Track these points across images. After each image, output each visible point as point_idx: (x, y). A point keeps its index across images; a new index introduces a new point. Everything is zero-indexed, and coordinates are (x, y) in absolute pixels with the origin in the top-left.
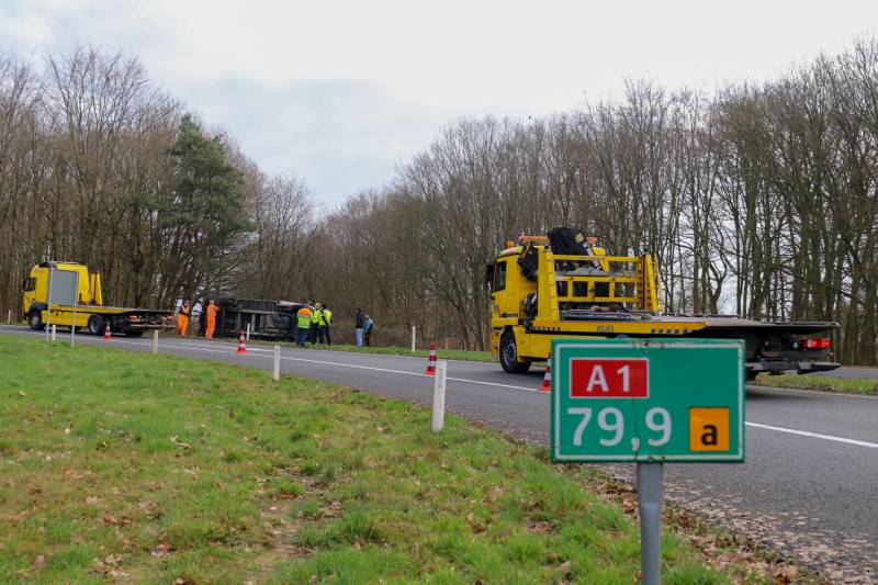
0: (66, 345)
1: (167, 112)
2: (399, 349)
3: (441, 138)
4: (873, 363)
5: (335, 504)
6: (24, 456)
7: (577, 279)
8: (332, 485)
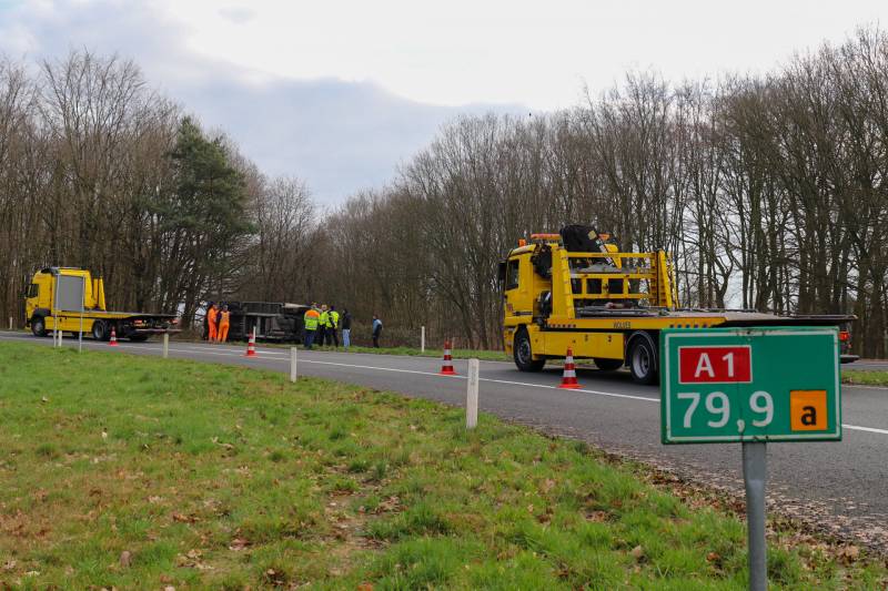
0: (74, 350)
1: (165, 115)
2: (408, 350)
3: (442, 137)
4: (883, 357)
5: (393, 498)
6: (70, 459)
7: (591, 276)
8: (384, 481)
